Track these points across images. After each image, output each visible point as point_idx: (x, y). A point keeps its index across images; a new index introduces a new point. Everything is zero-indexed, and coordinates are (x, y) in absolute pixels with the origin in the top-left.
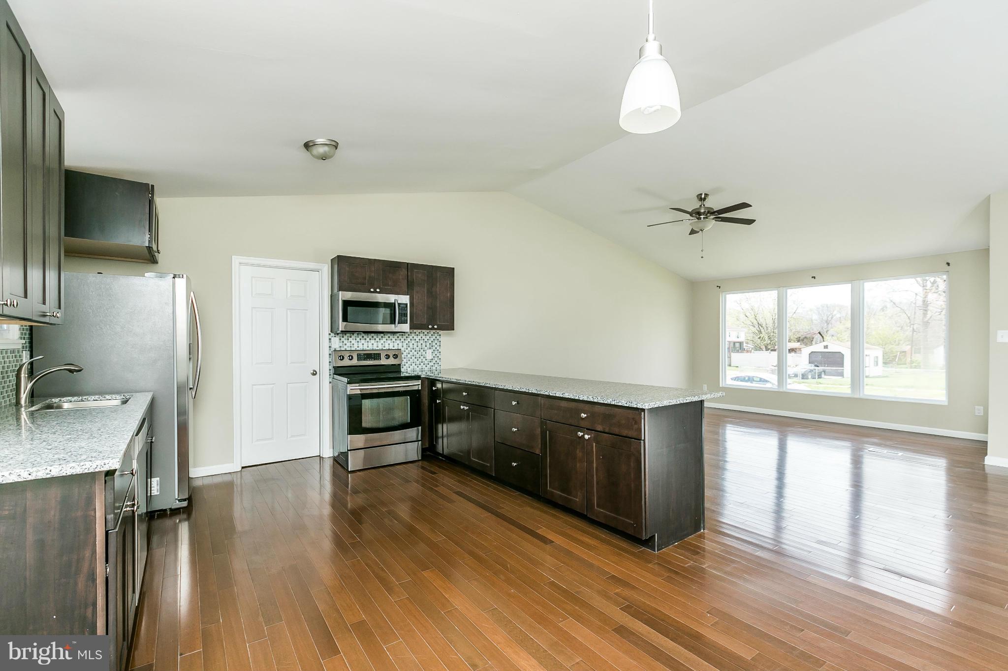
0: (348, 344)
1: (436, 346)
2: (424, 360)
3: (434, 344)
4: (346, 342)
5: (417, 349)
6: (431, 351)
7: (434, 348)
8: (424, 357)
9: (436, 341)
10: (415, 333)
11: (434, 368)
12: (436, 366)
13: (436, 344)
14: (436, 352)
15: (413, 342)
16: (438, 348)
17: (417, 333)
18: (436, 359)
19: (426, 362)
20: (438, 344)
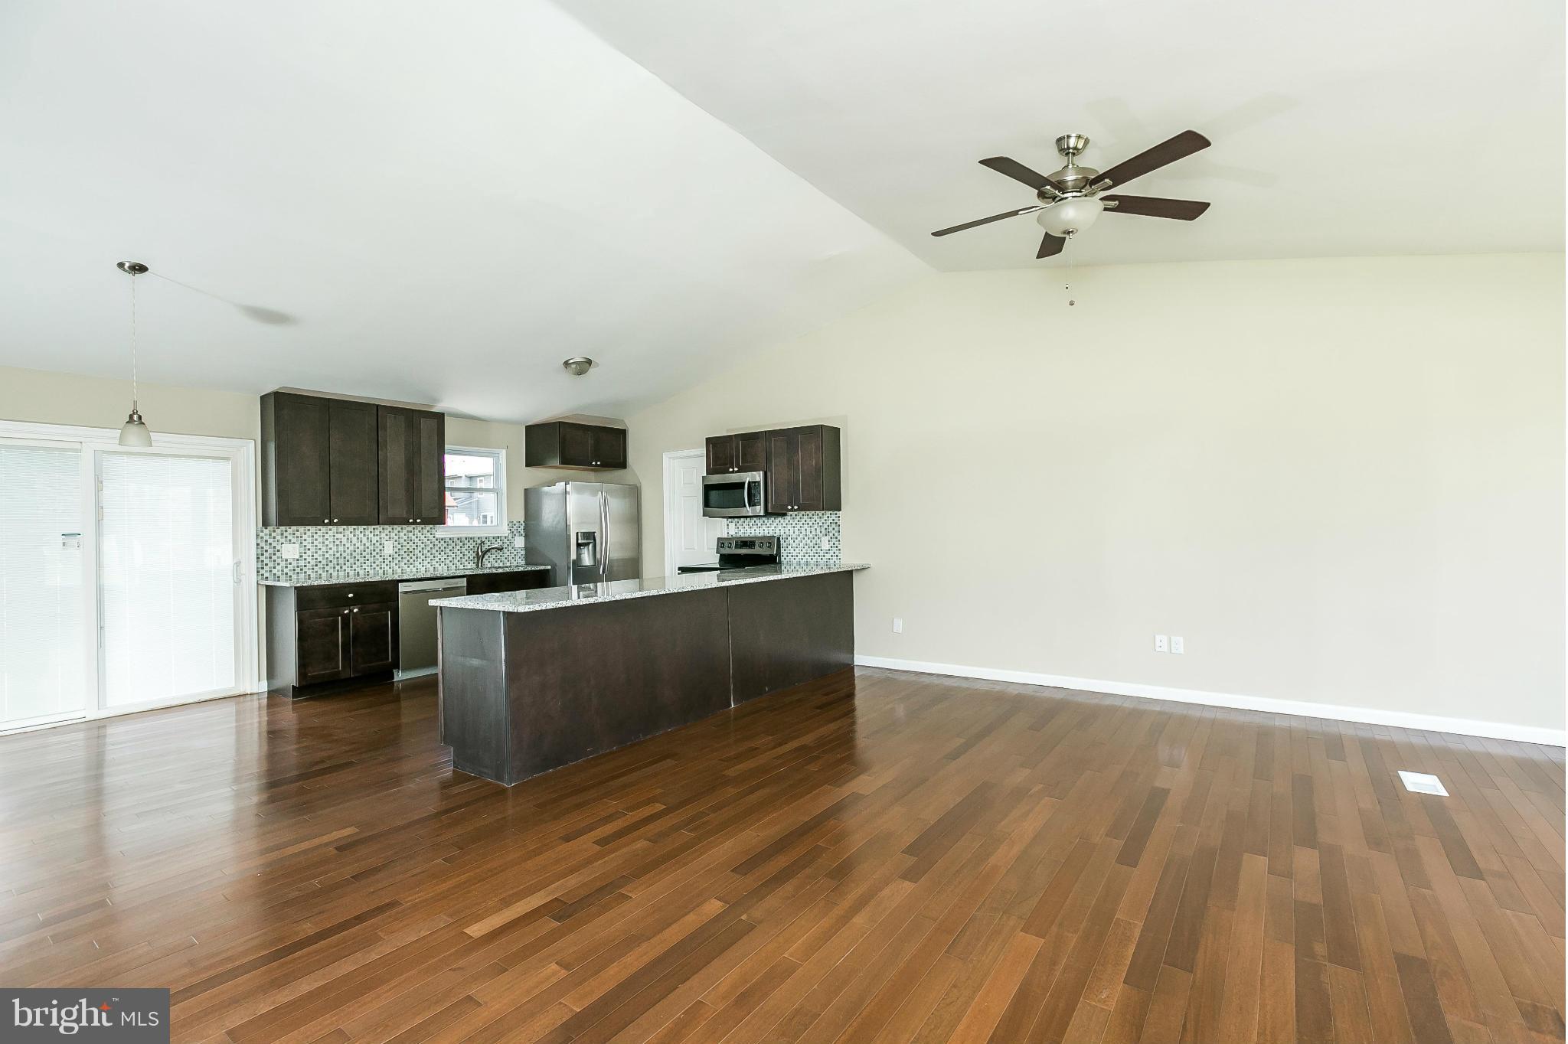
0: (742, 531)
1: (834, 532)
2: (819, 550)
3: (831, 529)
4: (740, 528)
5: (811, 536)
6: (827, 538)
7: (831, 535)
8: (819, 547)
9: (834, 526)
10: (808, 515)
11: (832, 562)
12: (835, 558)
13: (834, 529)
14: (834, 540)
15: (806, 526)
16: (836, 535)
17: (810, 515)
18: (834, 549)
19: (822, 554)
20: (836, 529)
